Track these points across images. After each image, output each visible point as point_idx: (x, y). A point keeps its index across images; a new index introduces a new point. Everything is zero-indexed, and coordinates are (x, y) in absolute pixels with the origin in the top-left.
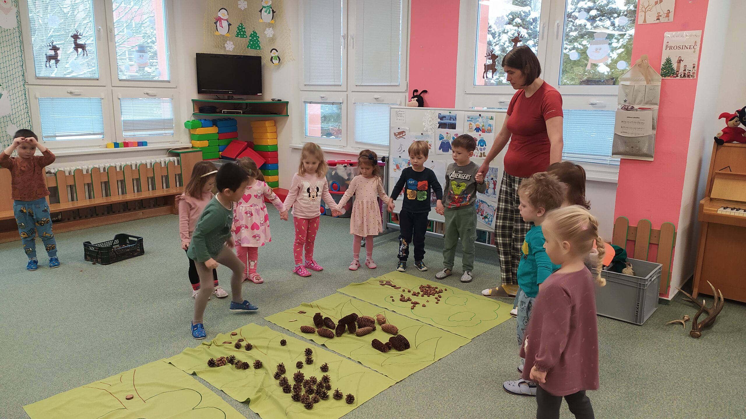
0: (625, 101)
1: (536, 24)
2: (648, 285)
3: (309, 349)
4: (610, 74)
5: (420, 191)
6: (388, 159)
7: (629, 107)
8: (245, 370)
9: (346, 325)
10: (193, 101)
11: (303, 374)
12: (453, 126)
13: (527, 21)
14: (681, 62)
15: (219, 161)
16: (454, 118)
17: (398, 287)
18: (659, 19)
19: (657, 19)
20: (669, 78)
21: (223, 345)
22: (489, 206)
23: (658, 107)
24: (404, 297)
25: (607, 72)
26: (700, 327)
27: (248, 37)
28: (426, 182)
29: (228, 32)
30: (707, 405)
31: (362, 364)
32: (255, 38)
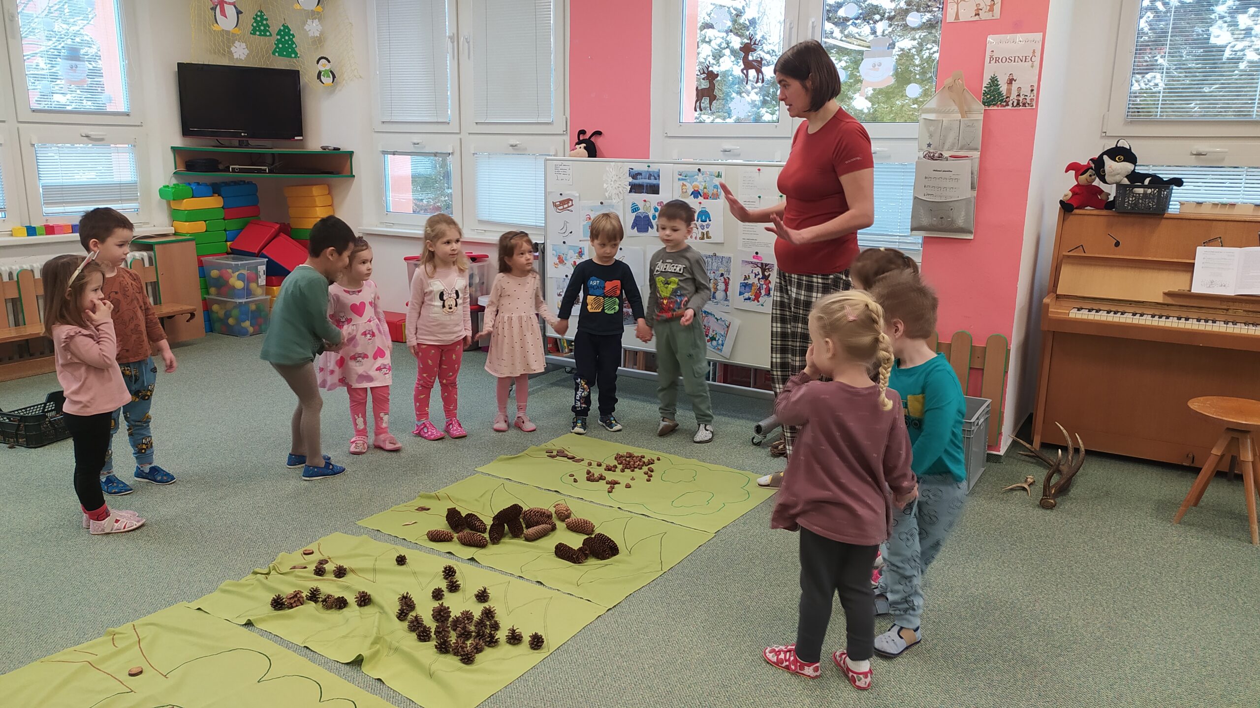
0: (929, 145)
1: (754, 28)
2: (975, 431)
3: (450, 567)
4: (871, 111)
5: (610, 297)
6: (544, 247)
7: (936, 155)
8: (341, 611)
9: (505, 525)
10: (174, 149)
11: (448, 608)
12: (654, 189)
13: (740, 24)
14: (1013, 82)
15: (227, 258)
16: (656, 176)
17: (579, 459)
18: (979, 15)
19: (976, 15)
20: (995, 108)
21: (293, 572)
22: (717, 320)
23: (979, 153)
24: (594, 475)
25: (868, 108)
26: (1053, 492)
27: (274, 35)
28: (617, 283)
29: (236, 26)
30: (1082, 605)
31: (544, 585)
32: (287, 38)
